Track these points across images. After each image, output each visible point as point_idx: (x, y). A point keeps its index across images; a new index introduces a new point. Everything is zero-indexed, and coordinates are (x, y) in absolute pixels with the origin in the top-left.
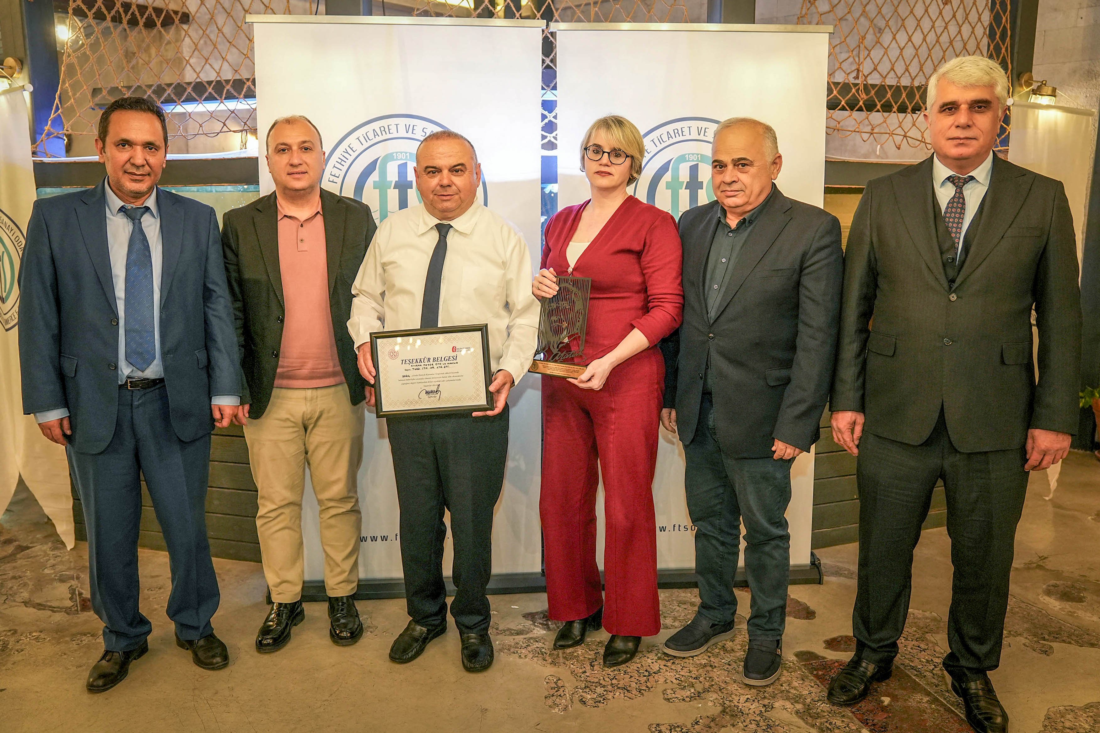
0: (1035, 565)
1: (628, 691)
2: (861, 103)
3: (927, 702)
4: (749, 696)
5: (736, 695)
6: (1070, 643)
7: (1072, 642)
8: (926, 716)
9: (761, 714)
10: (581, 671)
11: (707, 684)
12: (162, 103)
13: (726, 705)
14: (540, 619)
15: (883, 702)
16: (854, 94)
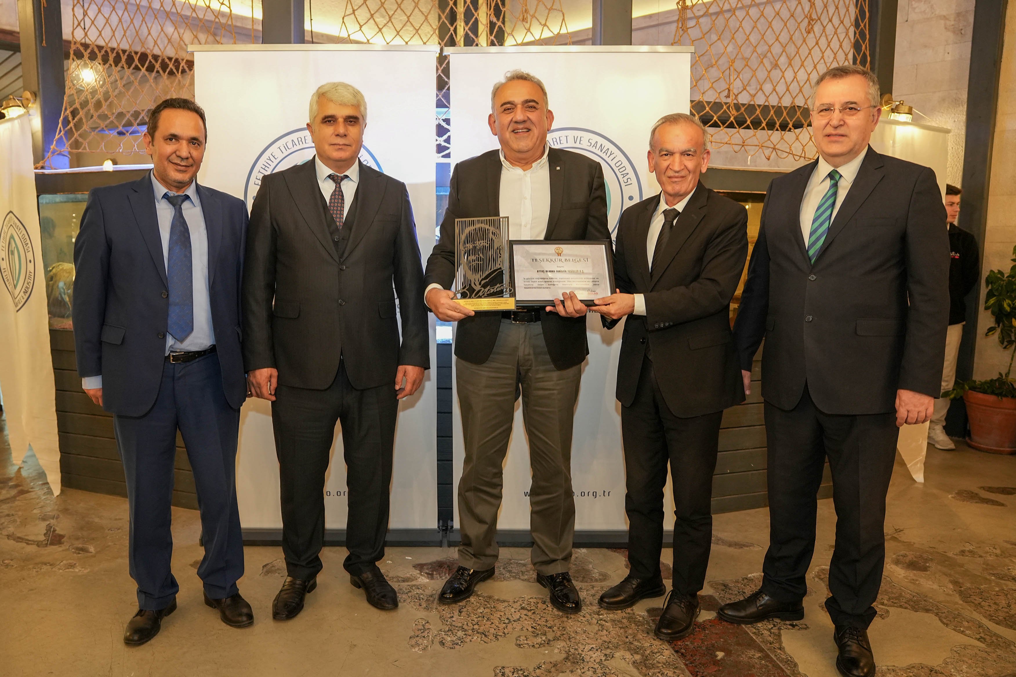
0: (890, 536)
1: (485, 636)
2: (732, 119)
3: (758, 658)
4: (594, 646)
5: (582, 644)
6: (906, 608)
7: (909, 607)
8: (754, 671)
9: (600, 663)
10: (449, 616)
11: (559, 633)
12: (138, 125)
13: (570, 653)
14: (428, 569)
15: (716, 656)
16: (725, 110)
